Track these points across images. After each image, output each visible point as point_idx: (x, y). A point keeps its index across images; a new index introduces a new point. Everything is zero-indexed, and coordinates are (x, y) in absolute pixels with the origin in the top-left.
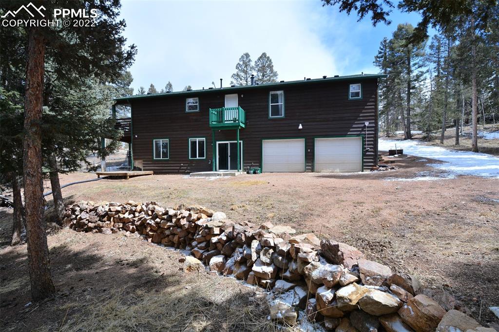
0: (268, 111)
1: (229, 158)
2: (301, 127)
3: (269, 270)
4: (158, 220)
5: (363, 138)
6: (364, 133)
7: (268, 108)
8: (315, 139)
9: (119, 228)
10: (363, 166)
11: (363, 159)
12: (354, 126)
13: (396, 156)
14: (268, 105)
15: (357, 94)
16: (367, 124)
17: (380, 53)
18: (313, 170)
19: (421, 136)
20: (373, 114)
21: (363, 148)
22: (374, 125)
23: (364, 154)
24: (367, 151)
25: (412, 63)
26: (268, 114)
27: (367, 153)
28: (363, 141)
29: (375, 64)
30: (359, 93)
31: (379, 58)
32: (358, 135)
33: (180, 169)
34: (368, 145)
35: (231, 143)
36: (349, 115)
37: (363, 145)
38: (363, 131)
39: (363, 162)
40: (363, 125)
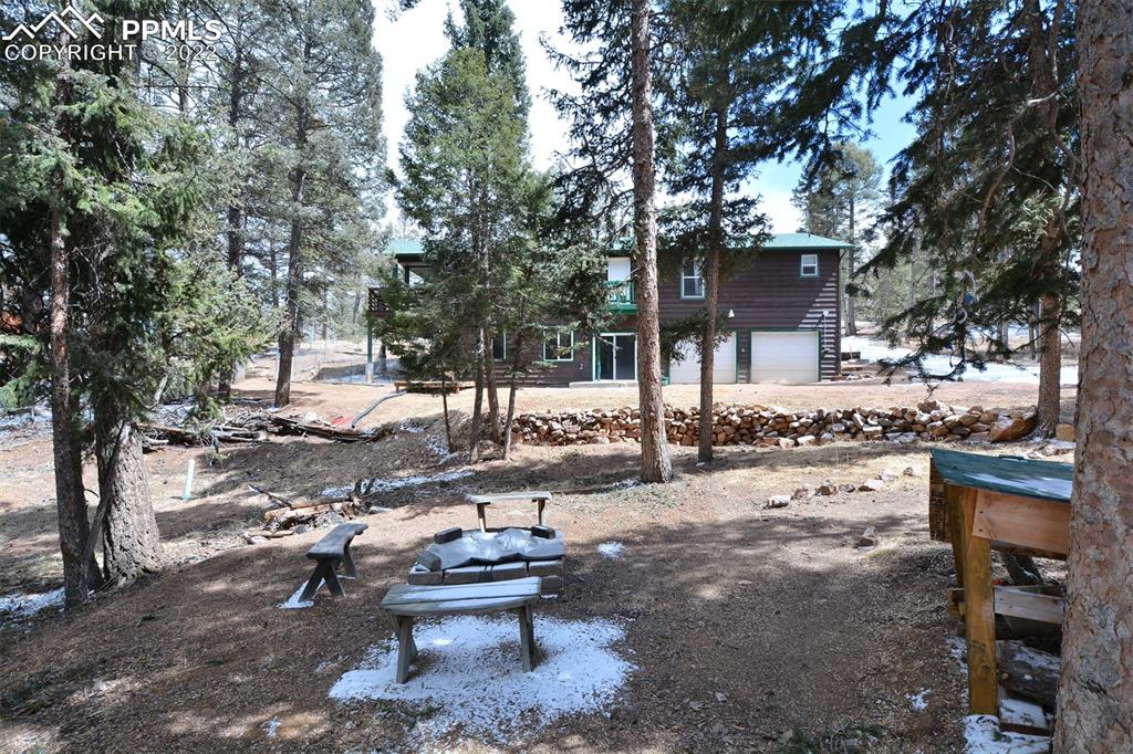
0: (679, 287)
1: (614, 360)
2: (731, 314)
3: (880, 428)
4: (687, 421)
5: (820, 334)
6: (821, 326)
7: (679, 282)
8: (753, 333)
9: (621, 436)
10: (820, 374)
11: (820, 364)
12: (809, 316)
13: (851, 361)
14: (680, 279)
15: (811, 270)
16: (826, 313)
17: (802, 184)
18: (748, 381)
19: (872, 331)
20: (833, 300)
21: (821, 349)
22: (834, 315)
23: (821, 357)
24: (826, 352)
25: (856, 209)
26: (679, 293)
27: (826, 356)
28: (820, 338)
29: (793, 202)
30: (814, 268)
31: (800, 192)
32: (814, 329)
33: (526, 378)
34: (828, 343)
35: (617, 337)
36: (800, 299)
37: (821, 344)
38: (820, 323)
39: (820, 369)
40: (820, 315)
